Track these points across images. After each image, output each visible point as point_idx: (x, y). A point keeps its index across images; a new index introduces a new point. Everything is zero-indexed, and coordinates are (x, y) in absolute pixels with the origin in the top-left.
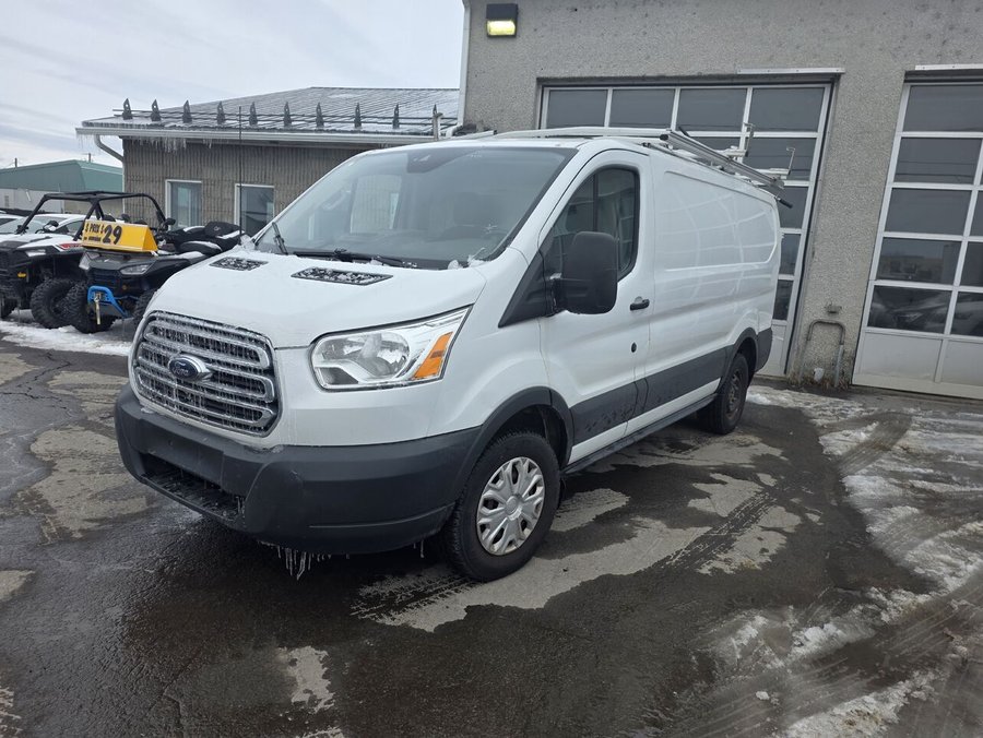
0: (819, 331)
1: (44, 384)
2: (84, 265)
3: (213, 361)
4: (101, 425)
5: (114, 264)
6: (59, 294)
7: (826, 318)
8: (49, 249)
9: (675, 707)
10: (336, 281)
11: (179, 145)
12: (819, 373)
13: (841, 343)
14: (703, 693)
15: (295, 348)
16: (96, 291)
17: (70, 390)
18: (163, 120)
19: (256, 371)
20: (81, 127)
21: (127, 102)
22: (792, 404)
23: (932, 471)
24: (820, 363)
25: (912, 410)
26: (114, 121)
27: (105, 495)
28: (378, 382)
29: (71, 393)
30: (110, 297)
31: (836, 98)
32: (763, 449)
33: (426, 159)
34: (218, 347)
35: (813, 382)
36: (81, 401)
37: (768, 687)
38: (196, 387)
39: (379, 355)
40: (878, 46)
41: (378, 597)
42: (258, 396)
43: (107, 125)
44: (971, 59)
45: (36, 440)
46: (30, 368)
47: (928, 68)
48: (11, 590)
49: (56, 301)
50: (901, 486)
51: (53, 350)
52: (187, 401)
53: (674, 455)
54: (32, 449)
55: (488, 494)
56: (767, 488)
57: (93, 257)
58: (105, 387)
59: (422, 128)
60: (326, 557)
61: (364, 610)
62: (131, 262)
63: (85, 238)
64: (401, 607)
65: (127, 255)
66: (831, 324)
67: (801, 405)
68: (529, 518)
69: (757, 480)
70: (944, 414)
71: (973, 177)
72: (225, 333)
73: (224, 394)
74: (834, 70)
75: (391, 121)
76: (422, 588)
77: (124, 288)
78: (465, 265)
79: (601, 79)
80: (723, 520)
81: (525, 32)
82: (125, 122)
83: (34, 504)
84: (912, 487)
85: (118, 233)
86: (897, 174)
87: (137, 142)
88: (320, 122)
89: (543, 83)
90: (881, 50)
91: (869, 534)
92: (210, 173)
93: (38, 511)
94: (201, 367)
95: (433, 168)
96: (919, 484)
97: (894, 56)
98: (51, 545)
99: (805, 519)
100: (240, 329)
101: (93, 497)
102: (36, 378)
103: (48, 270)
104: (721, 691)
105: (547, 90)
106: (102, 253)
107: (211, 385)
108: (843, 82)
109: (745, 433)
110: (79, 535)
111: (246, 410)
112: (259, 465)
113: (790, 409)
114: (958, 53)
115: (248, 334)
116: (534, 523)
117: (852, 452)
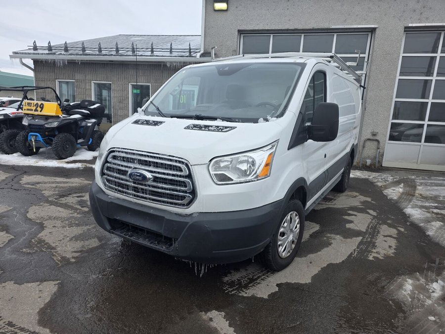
0: (368, 144)
1: (18, 182)
2: (25, 122)
3: (155, 172)
4: (57, 203)
5: (42, 122)
6: (13, 137)
7: (372, 138)
8: (5, 115)
9: (397, 328)
10: (209, 130)
11: (64, 63)
12: (369, 162)
13: (378, 149)
14: (405, 319)
15: (201, 164)
16: (33, 135)
17: (33, 185)
18: (54, 51)
19: (180, 176)
20: (12, 54)
21: (35, 42)
22: (363, 177)
23: (437, 204)
24: (369, 157)
25: (413, 177)
26: (29, 51)
27: (76, 238)
28: (243, 179)
29: (34, 187)
30: (40, 138)
31: (374, 39)
32: (363, 198)
33: (227, 69)
34: (156, 165)
35: (366, 166)
36: (41, 191)
37: (431, 314)
38: (145, 185)
39: (238, 166)
40: (392, 16)
41: (233, 282)
42: (183, 189)
43: (26, 53)
44: (433, 21)
45: (28, 212)
46: (7, 175)
47: (414, 25)
48: (53, 292)
49: (10, 141)
50: (429, 212)
51: (14, 165)
52: (138, 192)
53: (327, 203)
54: (28, 216)
55: (282, 230)
56: (374, 217)
57: (29, 119)
58: (49, 183)
59: (183, 54)
60: (214, 265)
61: (230, 290)
62: (50, 120)
63: (25, 110)
64: (246, 287)
65: (47, 117)
66: (373, 140)
67: (367, 177)
68: (294, 239)
69: (368, 213)
70: (426, 178)
71: (433, 74)
72: (160, 158)
73: (162, 188)
74: (373, 26)
75: (169, 50)
76: (251, 276)
77: (47, 133)
78: (267, 120)
79: (268, 30)
80: (365, 233)
81: (232, 8)
82: (35, 52)
83: (43, 245)
84: (433, 212)
85: (42, 107)
86: (400, 73)
87: (42, 62)
88: (133, 51)
89: (241, 32)
90: (394, 17)
91: (428, 236)
92: (79, 76)
93: (47, 249)
94: (149, 175)
95: (234, 73)
96: (435, 211)
97: (400, 20)
98: (62, 266)
99: (398, 230)
100: (169, 156)
101: (71, 239)
102: (13, 180)
103: (5, 126)
104: (412, 318)
105: (242, 35)
106: (33, 116)
107: (155, 184)
108: (377, 31)
109: (351, 191)
110: (73, 260)
111: (176, 195)
112: (187, 223)
113: (363, 179)
114: (427, 18)
115: (175, 158)
116: (296, 241)
117: (400, 198)
